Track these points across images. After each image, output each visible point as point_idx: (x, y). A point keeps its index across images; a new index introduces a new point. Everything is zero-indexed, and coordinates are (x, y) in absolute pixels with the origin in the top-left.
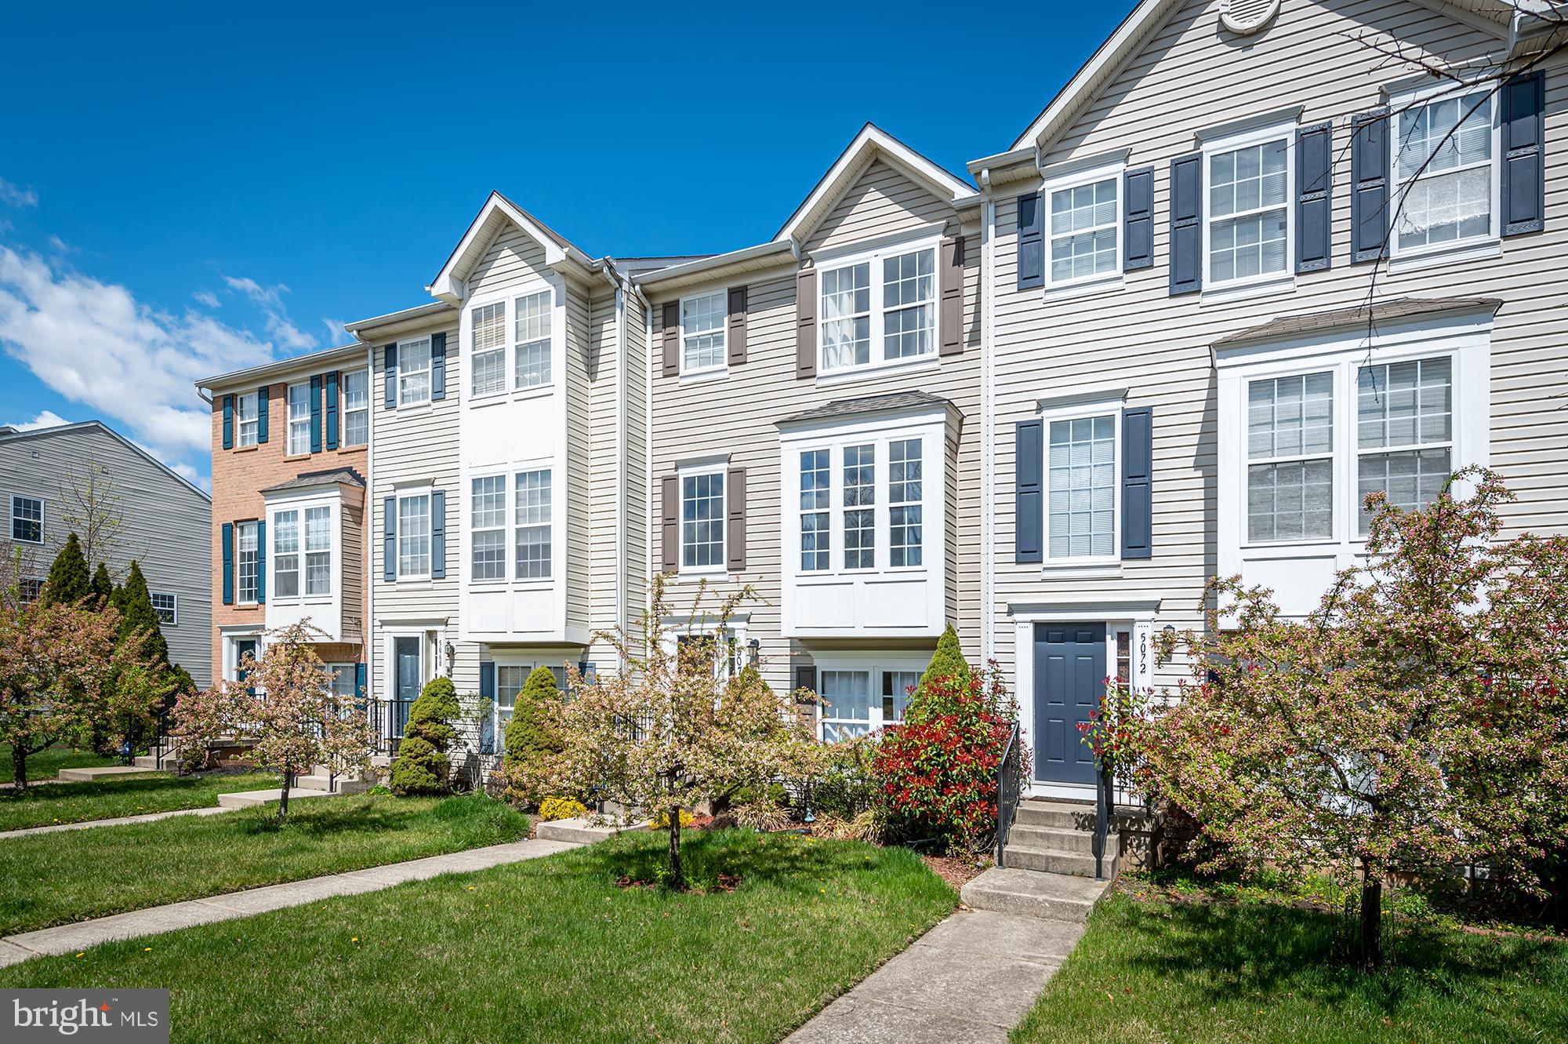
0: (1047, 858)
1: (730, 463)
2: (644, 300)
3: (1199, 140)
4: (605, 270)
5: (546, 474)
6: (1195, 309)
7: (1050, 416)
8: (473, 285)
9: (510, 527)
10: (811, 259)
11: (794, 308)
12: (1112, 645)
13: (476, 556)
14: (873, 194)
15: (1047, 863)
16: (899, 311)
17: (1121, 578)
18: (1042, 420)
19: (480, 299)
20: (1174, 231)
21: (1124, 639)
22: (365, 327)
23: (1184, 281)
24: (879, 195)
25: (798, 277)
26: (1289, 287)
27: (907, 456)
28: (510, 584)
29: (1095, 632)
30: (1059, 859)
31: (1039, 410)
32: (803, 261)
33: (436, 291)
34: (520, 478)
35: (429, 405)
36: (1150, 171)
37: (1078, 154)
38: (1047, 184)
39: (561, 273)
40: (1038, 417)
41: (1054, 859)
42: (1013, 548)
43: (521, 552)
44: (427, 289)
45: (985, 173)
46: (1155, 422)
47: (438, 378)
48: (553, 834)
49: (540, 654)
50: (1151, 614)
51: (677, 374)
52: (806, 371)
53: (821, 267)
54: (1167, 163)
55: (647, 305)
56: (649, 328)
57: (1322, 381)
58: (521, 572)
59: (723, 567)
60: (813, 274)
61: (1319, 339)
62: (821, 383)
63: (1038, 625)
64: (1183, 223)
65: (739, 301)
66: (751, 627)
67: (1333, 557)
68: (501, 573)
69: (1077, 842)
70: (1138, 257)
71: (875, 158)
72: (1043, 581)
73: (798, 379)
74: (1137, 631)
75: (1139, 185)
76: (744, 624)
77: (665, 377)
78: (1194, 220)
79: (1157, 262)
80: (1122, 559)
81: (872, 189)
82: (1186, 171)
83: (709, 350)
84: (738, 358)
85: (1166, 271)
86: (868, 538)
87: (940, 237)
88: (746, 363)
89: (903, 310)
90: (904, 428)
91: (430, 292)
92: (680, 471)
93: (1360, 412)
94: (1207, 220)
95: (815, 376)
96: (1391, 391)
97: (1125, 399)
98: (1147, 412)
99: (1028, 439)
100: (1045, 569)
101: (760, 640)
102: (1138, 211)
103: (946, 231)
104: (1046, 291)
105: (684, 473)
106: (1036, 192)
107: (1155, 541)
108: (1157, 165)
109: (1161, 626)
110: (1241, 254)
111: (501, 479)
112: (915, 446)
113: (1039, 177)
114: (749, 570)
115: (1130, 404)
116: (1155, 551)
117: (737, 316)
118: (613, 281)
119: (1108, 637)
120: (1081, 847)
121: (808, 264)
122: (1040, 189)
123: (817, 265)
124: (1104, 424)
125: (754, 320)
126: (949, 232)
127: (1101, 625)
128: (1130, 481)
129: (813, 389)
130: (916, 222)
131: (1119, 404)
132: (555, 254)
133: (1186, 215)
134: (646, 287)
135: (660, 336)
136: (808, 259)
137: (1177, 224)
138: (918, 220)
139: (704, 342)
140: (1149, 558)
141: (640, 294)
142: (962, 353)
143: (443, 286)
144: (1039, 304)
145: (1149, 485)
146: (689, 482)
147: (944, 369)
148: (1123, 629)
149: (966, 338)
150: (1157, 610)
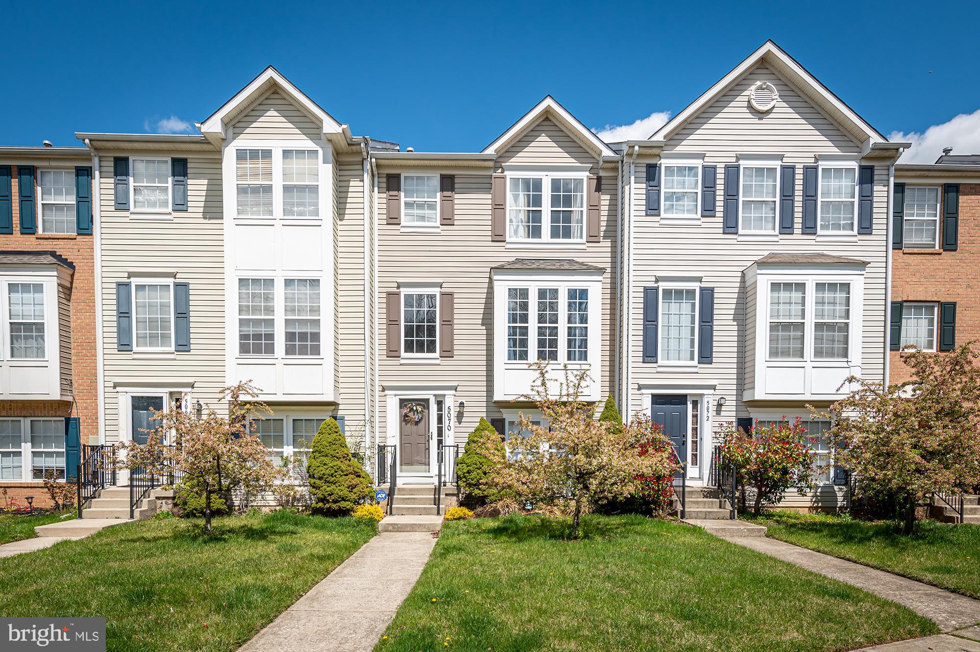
0: (706, 512)
1: (441, 288)
2: (375, 169)
3: (738, 158)
4: (362, 145)
5: (315, 283)
6: (735, 242)
7: (663, 285)
8: (237, 130)
9: (280, 318)
10: (502, 168)
11: (490, 196)
12: (690, 406)
13: (243, 337)
14: (543, 138)
15: (706, 515)
16: (560, 211)
17: (697, 373)
18: (658, 287)
19: (244, 142)
20: (726, 201)
21: (695, 404)
22: (96, 138)
23: (730, 226)
24: (548, 139)
25: (493, 177)
26: (776, 239)
27: (579, 298)
28: (280, 359)
29: (681, 400)
30: (712, 512)
31: (657, 281)
32: (495, 169)
33: (205, 128)
34: (288, 282)
35: (170, 214)
36: (715, 168)
37: (679, 149)
38: (663, 161)
39: (328, 140)
40: (656, 285)
41: (709, 512)
42: (641, 354)
43: (290, 336)
44: (198, 125)
45: (637, 148)
46: (716, 295)
47: (181, 194)
48: (394, 528)
49: (289, 410)
50: (712, 391)
51: (399, 224)
52: (498, 237)
53: (509, 174)
54: (723, 165)
55: (376, 173)
56: (376, 189)
57: (801, 287)
58: (290, 350)
59: (437, 355)
60: (504, 178)
61: (802, 267)
62: (508, 246)
63: (653, 396)
64: (730, 197)
65: (448, 184)
66: (457, 394)
67: (804, 367)
68: (270, 349)
69: (712, 504)
70: (708, 210)
71: (547, 117)
72: (657, 373)
73: (492, 241)
74: (705, 399)
75: (709, 172)
76: (453, 392)
77: (387, 224)
78: (735, 197)
79: (718, 214)
80: (699, 363)
81: (543, 135)
82: (732, 172)
83: (427, 212)
84: (447, 220)
85: (721, 220)
86: (554, 343)
87: (587, 173)
88: (453, 225)
89: (563, 211)
90: (578, 282)
91: (200, 128)
92: (401, 289)
93: (816, 303)
94: (741, 199)
95: (505, 241)
96: (827, 295)
97: (701, 281)
98: (712, 290)
99: (650, 297)
100: (659, 366)
101: (465, 402)
102: (709, 186)
103: (591, 170)
104: (661, 219)
105: (404, 291)
106: (657, 164)
107: (714, 355)
108: (719, 165)
109: (718, 398)
110: (756, 219)
111: (270, 282)
112: (584, 293)
113: (659, 156)
114: (455, 358)
115: (704, 285)
116: (714, 360)
117: (446, 193)
118: (365, 154)
119: (689, 403)
120: (714, 506)
121: (500, 171)
122: (659, 163)
123: (506, 173)
124: (691, 293)
125: (459, 199)
126: (593, 171)
127: (685, 396)
128: (703, 324)
129: (503, 249)
130: (572, 162)
131: (698, 284)
132: (330, 127)
133: (731, 195)
134: (380, 161)
135: (384, 195)
136: (500, 168)
137: (728, 197)
138: (573, 160)
139: (421, 206)
140: (711, 363)
141: (374, 165)
142: (599, 242)
143: (214, 126)
144: (657, 225)
145: (712, 326)
146: (408, 297)
147: (589, 250)
148: (695, 399)
149: (602, 234)
150: (715, 389)
